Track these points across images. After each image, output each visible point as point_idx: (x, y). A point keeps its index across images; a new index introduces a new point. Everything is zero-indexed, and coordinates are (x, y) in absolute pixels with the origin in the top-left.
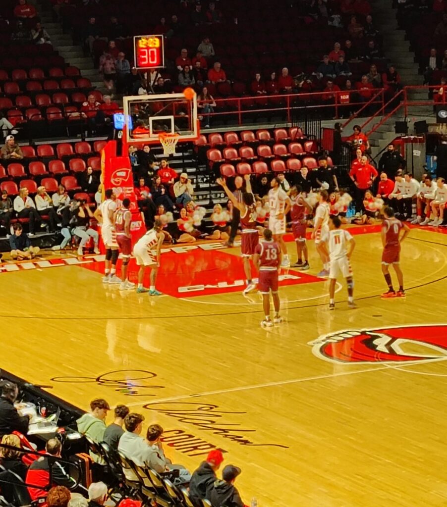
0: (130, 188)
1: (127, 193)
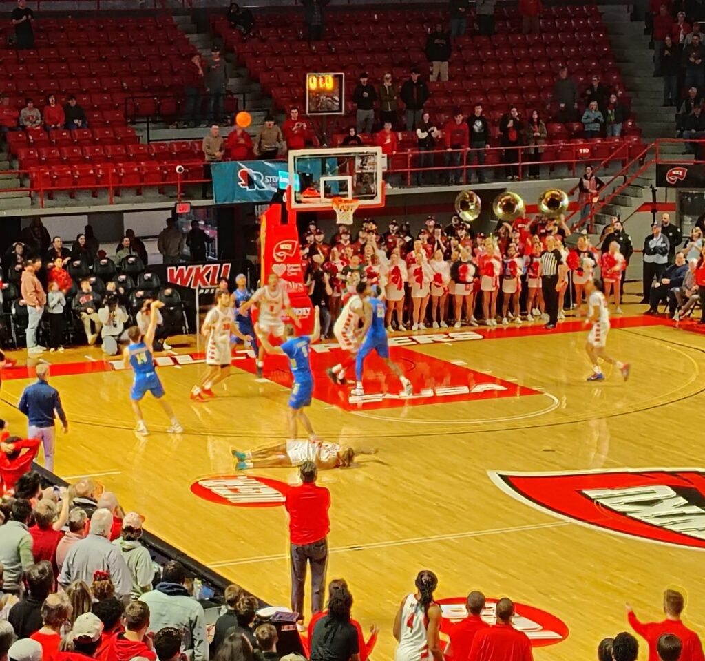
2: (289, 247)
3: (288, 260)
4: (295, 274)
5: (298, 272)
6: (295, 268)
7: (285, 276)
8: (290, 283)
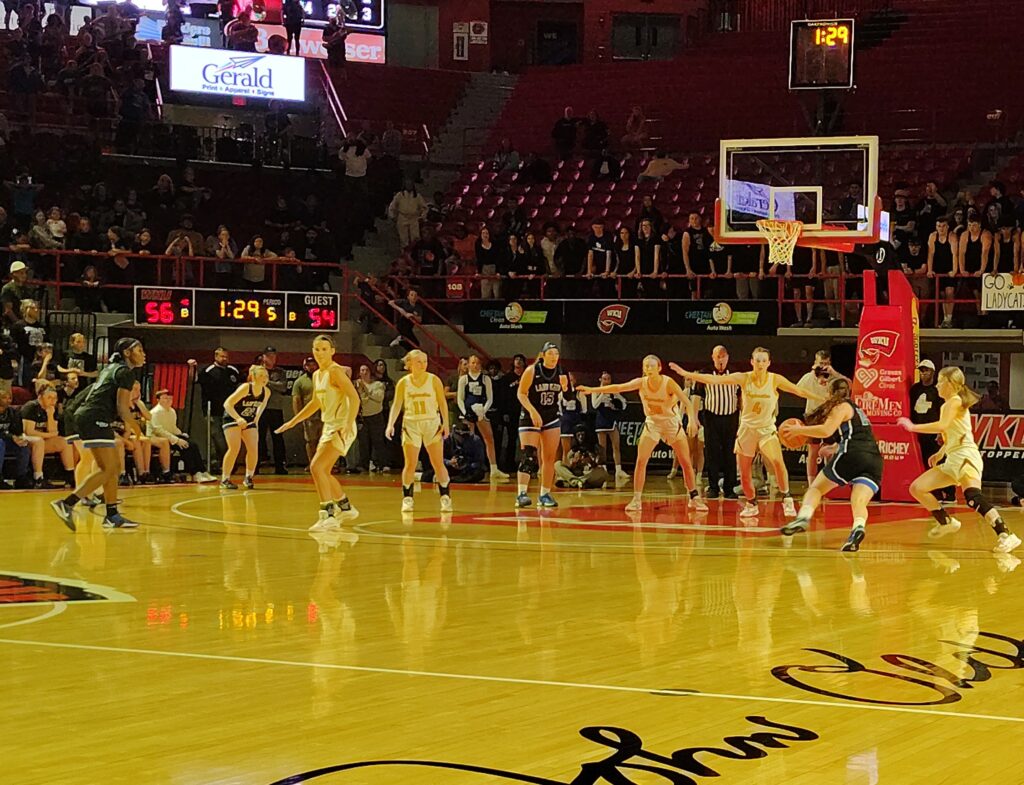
0: (896, 373)
1: (888, 383)
2: (885, 341)
3: (881, 364)
4: (892, 386)
5: (896, 383)
6: (892, 376)
7: (875, 389)
8: (881, 400)
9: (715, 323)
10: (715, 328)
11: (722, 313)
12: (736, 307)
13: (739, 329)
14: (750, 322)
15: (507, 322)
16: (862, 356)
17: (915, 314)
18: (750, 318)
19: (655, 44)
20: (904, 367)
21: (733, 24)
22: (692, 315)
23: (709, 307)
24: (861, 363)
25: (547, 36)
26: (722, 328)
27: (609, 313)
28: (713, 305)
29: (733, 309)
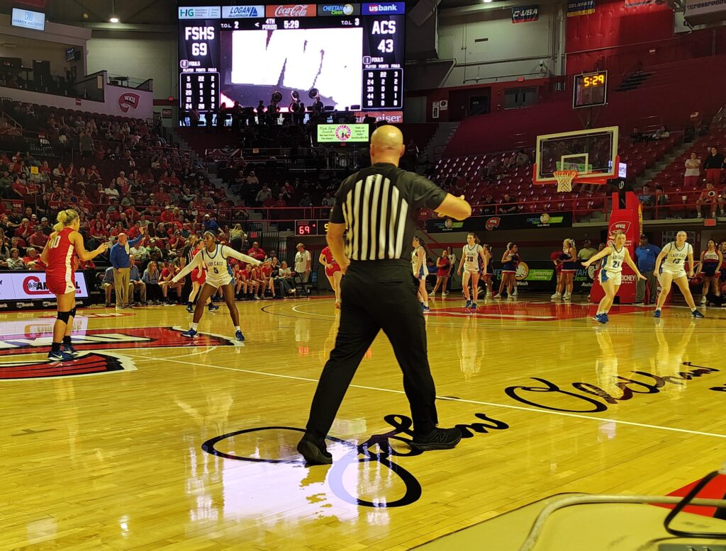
9: (541, 223)
10: (541, 225)
11: (545, 218)
12: (551, 215)
13: (552, 225)
14: (559, 222)
15: (446, 228)
16: (611, 234)
17: (640, 212)
18: (559, 220)
19: (524, 100)
20: (633, 239)
21: (562, 88)
22: (531, 220)
23: (539, 216)
24: (610, 237)
25: (474, 103)
26: (544, 225)
27: (491, 221)
28: (540, 215)
29: (550, 216)
